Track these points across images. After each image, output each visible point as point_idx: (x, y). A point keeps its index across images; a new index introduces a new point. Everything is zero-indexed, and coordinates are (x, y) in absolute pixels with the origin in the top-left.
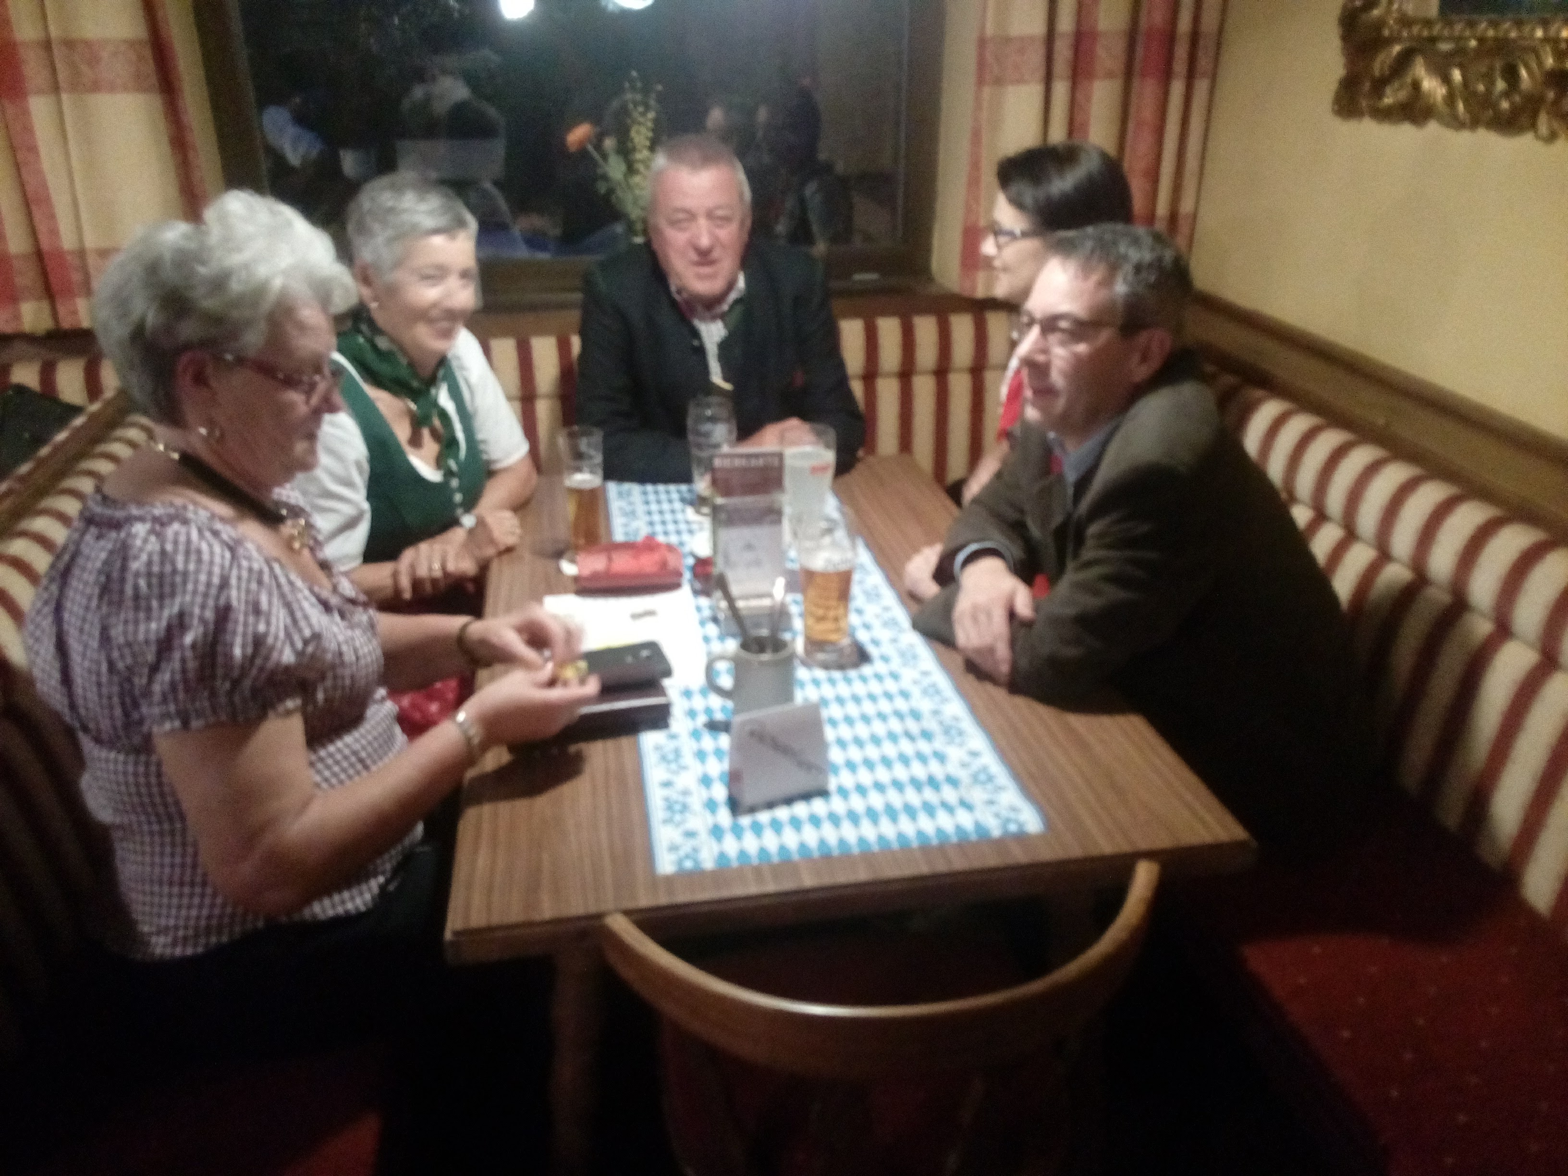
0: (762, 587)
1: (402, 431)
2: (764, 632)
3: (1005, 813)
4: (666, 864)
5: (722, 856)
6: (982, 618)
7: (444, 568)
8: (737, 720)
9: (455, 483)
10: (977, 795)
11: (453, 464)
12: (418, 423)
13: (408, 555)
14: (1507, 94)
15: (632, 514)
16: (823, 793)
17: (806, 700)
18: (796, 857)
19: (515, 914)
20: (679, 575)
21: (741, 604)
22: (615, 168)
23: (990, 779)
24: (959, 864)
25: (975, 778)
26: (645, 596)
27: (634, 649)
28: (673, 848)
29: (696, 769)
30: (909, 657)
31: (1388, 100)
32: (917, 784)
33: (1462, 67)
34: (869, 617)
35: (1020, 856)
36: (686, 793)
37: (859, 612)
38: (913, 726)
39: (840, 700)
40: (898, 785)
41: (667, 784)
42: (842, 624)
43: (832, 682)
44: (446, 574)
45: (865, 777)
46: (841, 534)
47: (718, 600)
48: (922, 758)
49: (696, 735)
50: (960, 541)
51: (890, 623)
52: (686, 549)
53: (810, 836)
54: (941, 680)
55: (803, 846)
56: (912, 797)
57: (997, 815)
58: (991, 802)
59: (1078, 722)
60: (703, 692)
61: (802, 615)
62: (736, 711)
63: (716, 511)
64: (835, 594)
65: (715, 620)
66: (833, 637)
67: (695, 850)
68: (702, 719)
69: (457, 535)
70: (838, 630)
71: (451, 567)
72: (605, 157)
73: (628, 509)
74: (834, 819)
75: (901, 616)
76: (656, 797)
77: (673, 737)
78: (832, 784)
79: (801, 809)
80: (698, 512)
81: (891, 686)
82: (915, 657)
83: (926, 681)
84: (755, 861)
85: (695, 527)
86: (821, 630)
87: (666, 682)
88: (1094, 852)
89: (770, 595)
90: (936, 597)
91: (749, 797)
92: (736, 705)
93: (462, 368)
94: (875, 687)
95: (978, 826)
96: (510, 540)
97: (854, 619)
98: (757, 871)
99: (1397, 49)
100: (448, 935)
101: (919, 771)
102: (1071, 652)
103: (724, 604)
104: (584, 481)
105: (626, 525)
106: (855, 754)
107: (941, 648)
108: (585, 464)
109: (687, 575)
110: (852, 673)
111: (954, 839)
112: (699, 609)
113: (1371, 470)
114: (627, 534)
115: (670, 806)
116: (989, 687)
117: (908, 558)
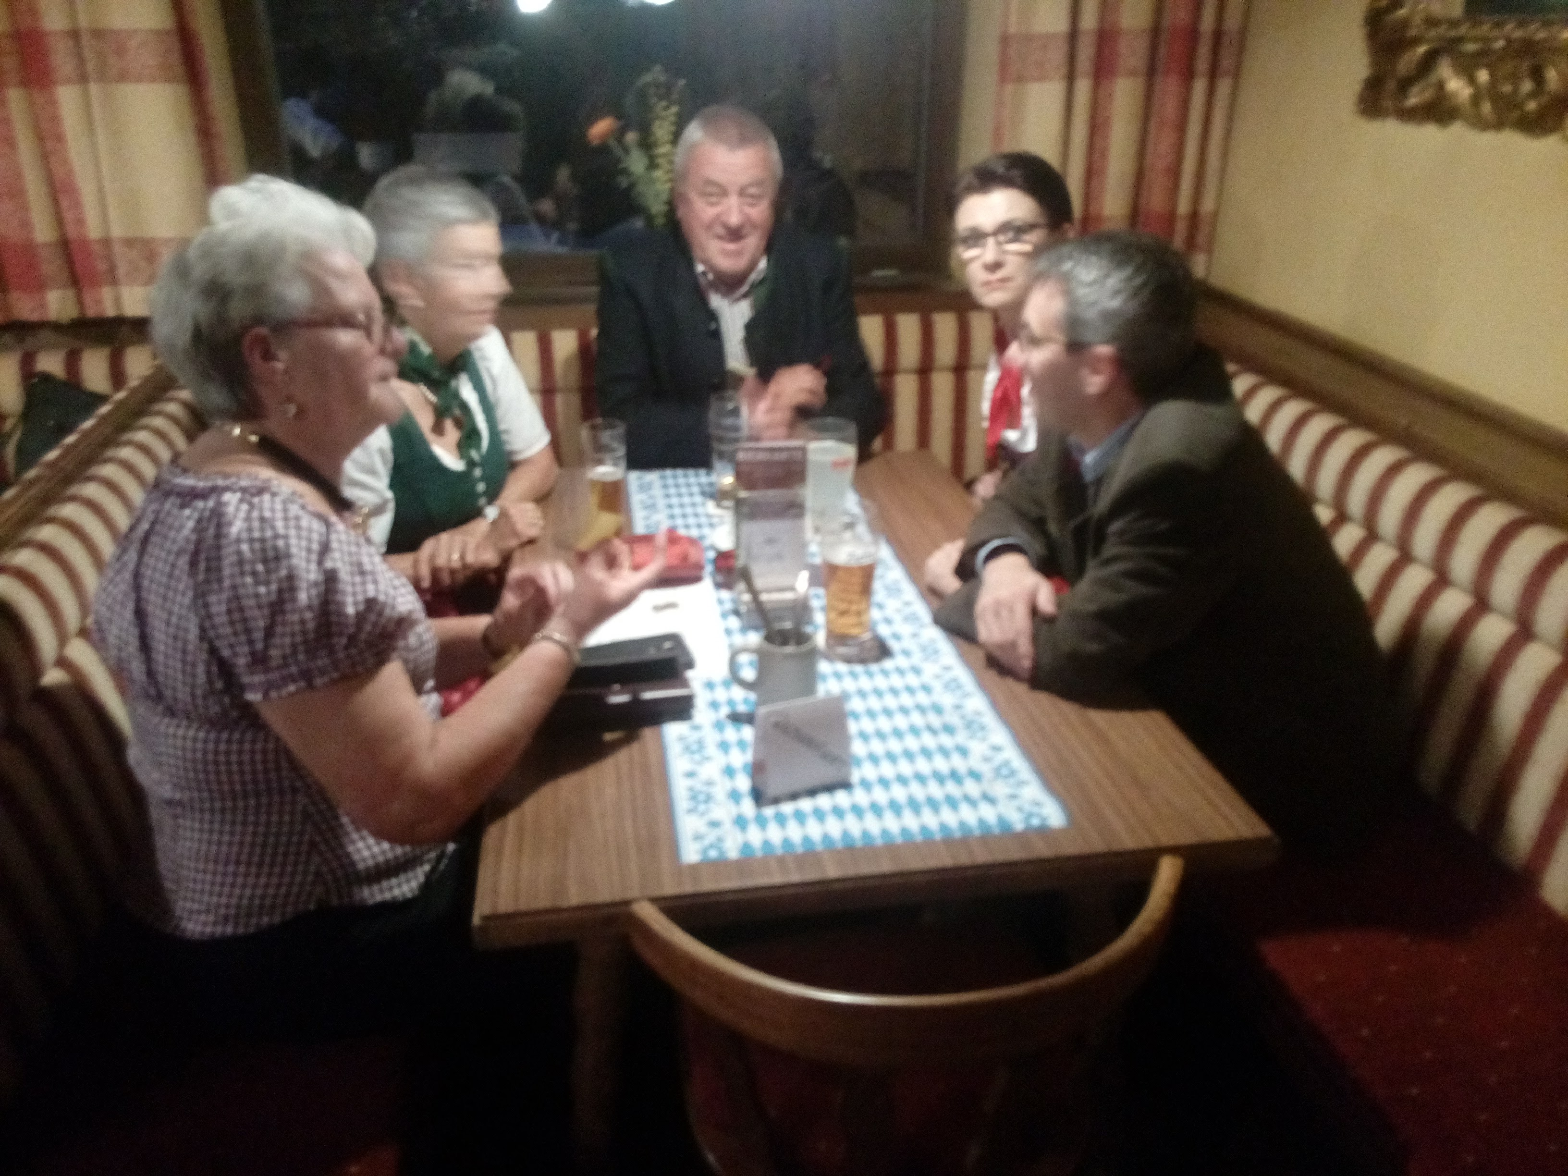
0: (783, 580)
1: (425, 420)
2: (788, 625)
3: (1027, 807)
4: (691, 854)
5: (746, 846)
6: (1005, 613)
7: (462, 557)
8: (762, 711)
9: (478, 472)
10: (1000, 789)
11: (474, 455)
12: (440, 414)
13: (428, 547)
14: (1533, 95)
15: (651, 507)
16: (846, 785)
17: (828, 692)
18: (819, 848)
19: (543, 902)
20: (699, 567)
21: (764, 597)
22: (636, 163)
23: (1013, 773)
24: (982, 857)
25: (997, 772)
26: (668, 588)
27: (657, 641)
28: (698, 837)
29: (719, 760)
30: (930, 652)
31: (1413, 100)
32: (939, 778)
33: (1488, 66)
34: (889, 612)
35: (1043, 850)
36: (710, 783)
37: (880, 606)
38: (934, 720)
39: (862, 694)
40: (921, 778)
41: (691, 775)
42: (864, 618)
43: (854, 676)
44: (465, 566)
45: (887, 770)
46: (862, 529)
47: (740, 593)
48: (944, 751)
49: (719, 726)
50: (982, 537)
51: (911, 618)
52: (707, 543)
53: (834, 828)
54: (962, 674)
55: (826, 838)
56: (935, 790)
57: (1020, 809)
58: (1013, 797)
59: (1100, 718)
60: (726, 684)
61: (825, 609)
62: (760, 703)
63: (739, 504)
64: (857, 588)
65: (736, 613)
66: (854, 631)
67: (720, 840)
68: (725, 711)
69: (479, 528)
70: (860, 624)
71: (470, 558)
72: (626, 150)
73: (649, 502)
74: (857, 811)
75: (922, 611)
76: (680, 788)
77: (697, 728)
78: (855, 776)
79: (824, 801)
80: (719, 505)
81: (912, 680)
82: (936, 652)
83: (948, 676)
84: (779, 851)
85: (715, 520)
86: (845, 624)
87: (690, 674)
88: (1116, 847)
89: (792, 589)
90: (958, 592)
91: (773, 788)
92: (760, 696)
93: (484, 358)
94: (896, 681)
95: (1001, 820)
96: (532, 532)
97: (875, 614)
98: (781, 861)
99: (1422, 49)
100: (476, 920)
101: (941, 764)
102: (1093, 647)
103: (747, 597)
104: (604, 474)
105: (647, 518)
106: (877, 747)
107: (961, 642)
108: (607, 456)
109: (709, 569)
110: (874, 667)
111: (977, 832)
112: (720, 602)
113: (1394, 470)
114: (648, 527)
115: (694, 796)
116: (1010, 682)
117: (929, 553)
